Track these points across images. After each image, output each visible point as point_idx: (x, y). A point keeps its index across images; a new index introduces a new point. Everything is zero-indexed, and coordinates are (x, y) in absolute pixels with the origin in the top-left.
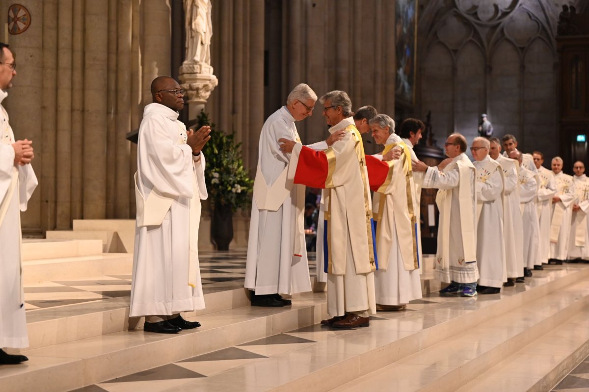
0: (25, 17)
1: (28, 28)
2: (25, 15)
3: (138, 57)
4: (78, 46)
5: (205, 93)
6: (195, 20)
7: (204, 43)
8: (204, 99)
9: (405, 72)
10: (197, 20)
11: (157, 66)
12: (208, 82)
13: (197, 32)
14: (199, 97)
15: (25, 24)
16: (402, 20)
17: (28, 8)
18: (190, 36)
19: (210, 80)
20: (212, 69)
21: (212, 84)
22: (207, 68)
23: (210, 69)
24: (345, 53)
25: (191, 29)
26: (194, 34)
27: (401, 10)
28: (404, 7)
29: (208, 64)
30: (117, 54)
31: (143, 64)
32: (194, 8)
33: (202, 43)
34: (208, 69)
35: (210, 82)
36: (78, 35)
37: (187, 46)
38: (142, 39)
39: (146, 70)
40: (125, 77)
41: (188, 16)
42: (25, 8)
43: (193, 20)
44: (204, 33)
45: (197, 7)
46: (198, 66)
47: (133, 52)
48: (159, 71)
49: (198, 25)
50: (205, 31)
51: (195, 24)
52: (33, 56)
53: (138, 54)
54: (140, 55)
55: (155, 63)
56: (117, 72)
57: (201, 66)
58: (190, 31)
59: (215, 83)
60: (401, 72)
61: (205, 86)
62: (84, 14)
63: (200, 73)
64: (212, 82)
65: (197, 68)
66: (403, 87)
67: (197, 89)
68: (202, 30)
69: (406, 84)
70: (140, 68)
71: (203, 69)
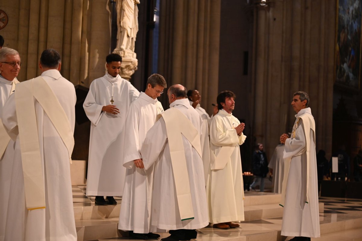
0: (4, 18)
1: (6, 26)
2: (4, 17)
3: (85, 46)
4: (42, 38)
5: (128, 71)
6: (122, 20)
7: (129, 36)
8: (129, 76)
9: (349, 67)
10: (124, 20)
11: (98, 52)
12: (130, 64)
13: (124, 28)
14: (124, 74)
15: (4, 23)
16: (346, 31)
17: (6, 12)
18: (120, 31)
19: (132, 62)
20: (135, 55)
21: (133, 64)
22: (131, 53)
23: (133, 54)
24: (296, 52)
25: (120, 26)
26: (122, 30)
27: (346, 23)
28: (348, 21)
29: (133, 51)
30: (71, 43)
31: (89, 51)
32: (122, 11)
33: (128, 36)
34: (132, 55)
35: (132, 64)
36: (42, 31)
37: (117, 38)
38: (88, 34)
39: (91, 56)
40: (75, 60)
41: (118, 17)
42: (4, 13)
43: (121, 20)
44: (131, 29)
45: (124, 10)
46: (123, 52)
47: (82, 43)
48: (99, 56)
49: (125, 23)
50: (131, 28)
51: (123, 23)
52: (9, 45)
53: (85, 44)
54: (87, 45)
55: (97, 50)
56: (70, 57)
57: (124, 52)
58: (120, 28)
59: (135, 64)
60: (345, 66)
61: (128, 67)
62: (47, 17)
63: (124, 57)
64: (133, 63)
65: (122, 53)
66: (348, 76)
67: (122, 69)
68: (129, 27)
69: (351, 75)
70: (87, 54)
71: (126, 54)
